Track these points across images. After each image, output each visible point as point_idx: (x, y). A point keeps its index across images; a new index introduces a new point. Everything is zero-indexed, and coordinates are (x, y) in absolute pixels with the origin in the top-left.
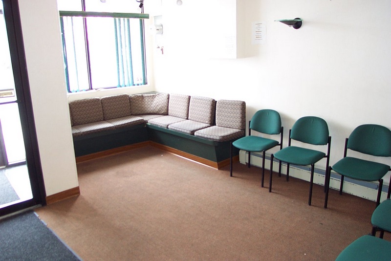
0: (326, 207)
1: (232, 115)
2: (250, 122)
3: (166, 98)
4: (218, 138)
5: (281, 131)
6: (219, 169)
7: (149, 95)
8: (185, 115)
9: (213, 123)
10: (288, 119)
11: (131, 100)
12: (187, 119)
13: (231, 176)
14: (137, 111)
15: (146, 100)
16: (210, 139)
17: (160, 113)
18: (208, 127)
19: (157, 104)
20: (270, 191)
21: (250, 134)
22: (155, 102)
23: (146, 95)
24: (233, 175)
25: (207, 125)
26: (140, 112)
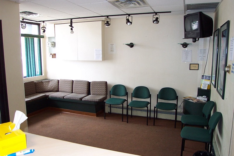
0: (154, 125)
1: (100, 88)
2: (110, 91)
3: (57, 82)
4: (97, 100)
5: (127, 94)
6: (97, 117)
7: (46, 81)
8: (70, 91)
9: (89, 93)
10: (129, 89)
11: (36, 84)
12: (72, 93)
13: (105, 119)
14: (40, 91)
15: (45, 84)
16: (93, 101)
17: (54, 90)
18: (87, 96)
19: (52, 86)
20: (128, 123)
21: (110, 98)
22: (50, 85)
23: (44, 81)
24: (106, 118)
25: (86, 95)
26: (41, 91)
